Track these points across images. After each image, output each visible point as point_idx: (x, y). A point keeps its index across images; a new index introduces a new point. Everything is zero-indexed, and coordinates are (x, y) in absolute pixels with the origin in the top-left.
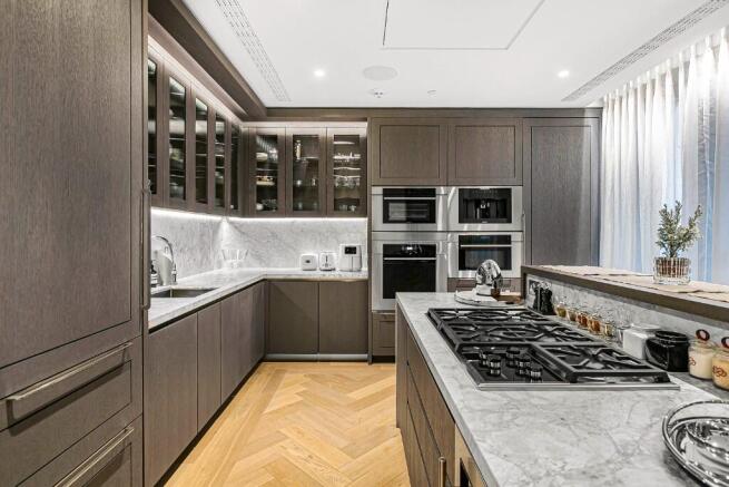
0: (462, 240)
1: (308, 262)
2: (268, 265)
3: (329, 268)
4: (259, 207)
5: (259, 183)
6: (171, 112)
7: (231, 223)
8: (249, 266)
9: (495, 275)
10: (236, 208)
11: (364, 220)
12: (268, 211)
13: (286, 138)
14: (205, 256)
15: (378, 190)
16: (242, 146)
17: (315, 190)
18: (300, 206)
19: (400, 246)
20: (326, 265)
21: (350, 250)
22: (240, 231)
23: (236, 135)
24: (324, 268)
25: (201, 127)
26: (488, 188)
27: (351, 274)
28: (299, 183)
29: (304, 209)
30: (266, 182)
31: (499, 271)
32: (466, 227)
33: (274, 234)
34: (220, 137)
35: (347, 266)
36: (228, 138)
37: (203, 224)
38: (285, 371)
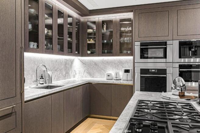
0: (181, 67)
1: (109, 76)
2: (93, 77)
3: (117, 79)
4: (89, 52)
5: (88, 42)
6: (46, 16)
7: (79, 59)
8: (86, 77)
9: (182, 85)
10: (79, 53)
11: (132, 57)
12: (93, 54)
13: (99, 22)
14: (67, 73)
15: (138, 43)
16: (81, 27)
17: (112, 44)
18: (106, 51)
19: (149, 69)
20: (116, 77)
21: (127, 71)
22: (82, 62)
23: (79, 22)
24: (115, 79)
25: (60, 21)
26: (196, 40)
27: (126, 82)
28: (105, 41)
29: (107, 53)
30: (92, 41)
31: (184, 83)
32: (182, 60)
33: (96, 64)
34: (70, 24)
35: (125, 78)
36: (74, 24)
37: (66, 60)
38: (95, 123)
